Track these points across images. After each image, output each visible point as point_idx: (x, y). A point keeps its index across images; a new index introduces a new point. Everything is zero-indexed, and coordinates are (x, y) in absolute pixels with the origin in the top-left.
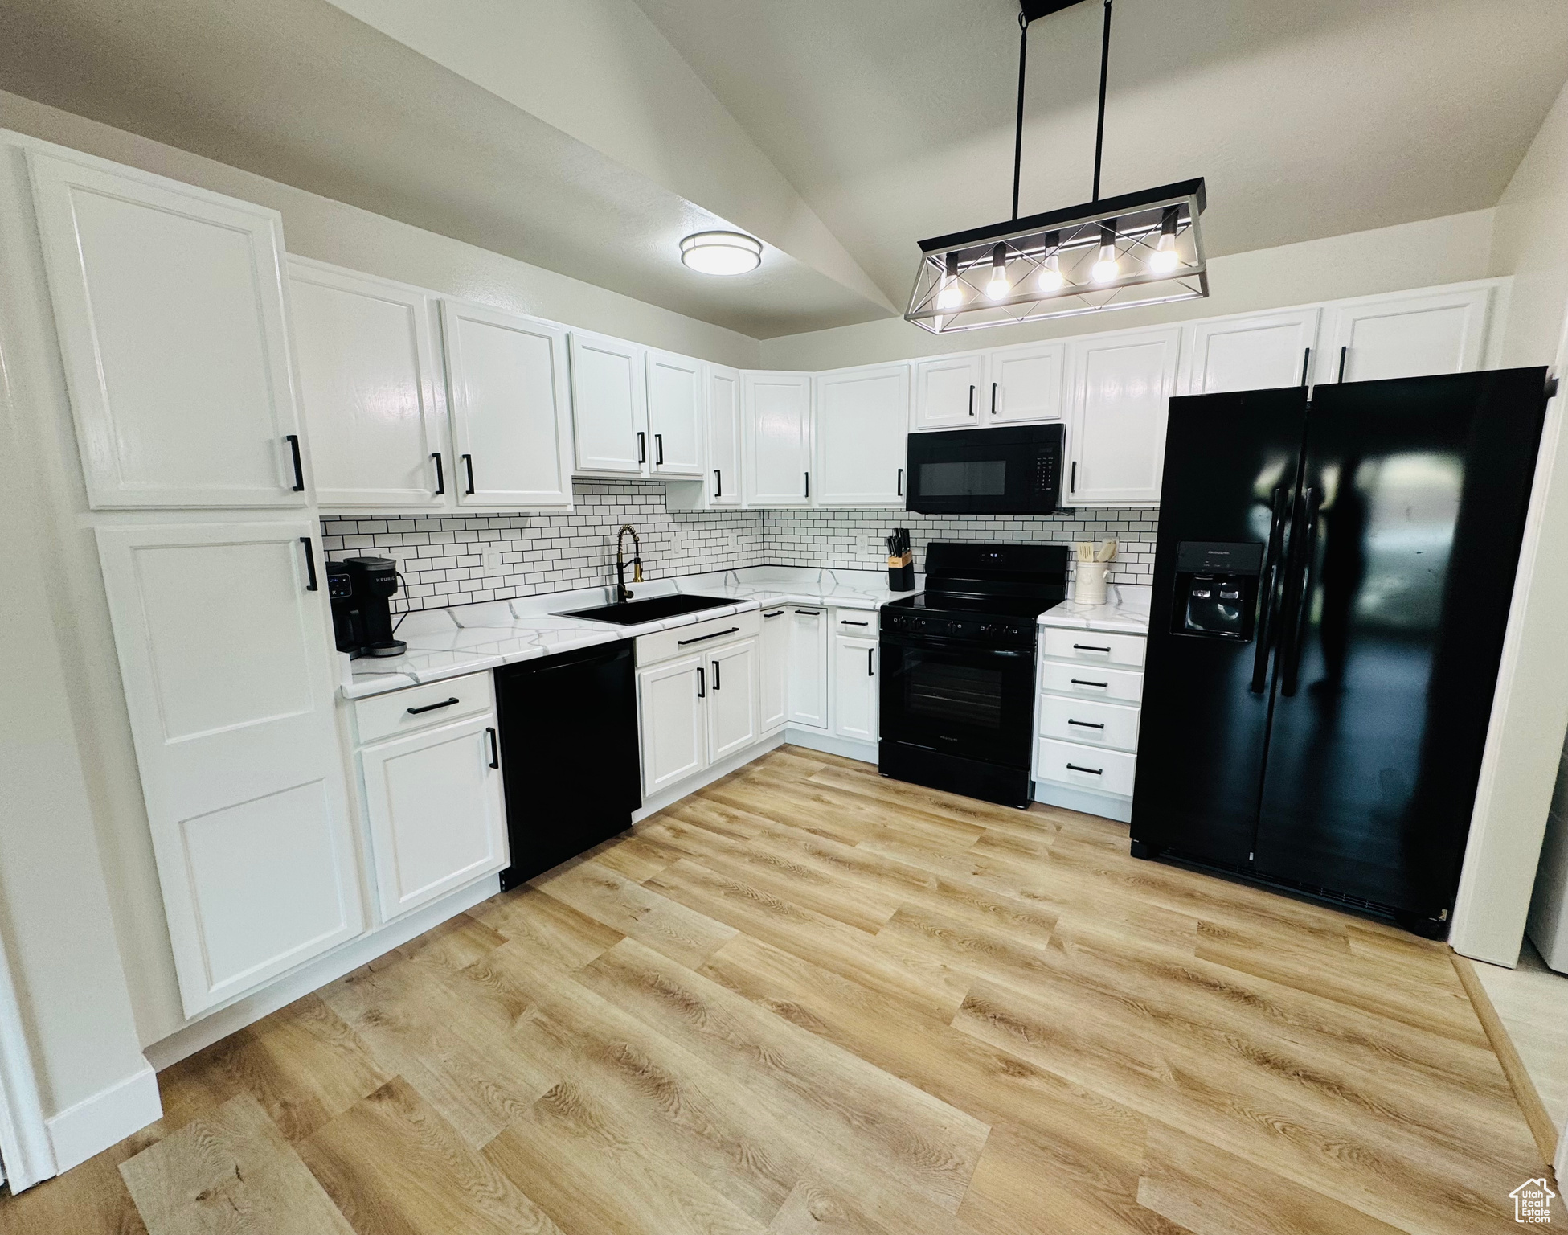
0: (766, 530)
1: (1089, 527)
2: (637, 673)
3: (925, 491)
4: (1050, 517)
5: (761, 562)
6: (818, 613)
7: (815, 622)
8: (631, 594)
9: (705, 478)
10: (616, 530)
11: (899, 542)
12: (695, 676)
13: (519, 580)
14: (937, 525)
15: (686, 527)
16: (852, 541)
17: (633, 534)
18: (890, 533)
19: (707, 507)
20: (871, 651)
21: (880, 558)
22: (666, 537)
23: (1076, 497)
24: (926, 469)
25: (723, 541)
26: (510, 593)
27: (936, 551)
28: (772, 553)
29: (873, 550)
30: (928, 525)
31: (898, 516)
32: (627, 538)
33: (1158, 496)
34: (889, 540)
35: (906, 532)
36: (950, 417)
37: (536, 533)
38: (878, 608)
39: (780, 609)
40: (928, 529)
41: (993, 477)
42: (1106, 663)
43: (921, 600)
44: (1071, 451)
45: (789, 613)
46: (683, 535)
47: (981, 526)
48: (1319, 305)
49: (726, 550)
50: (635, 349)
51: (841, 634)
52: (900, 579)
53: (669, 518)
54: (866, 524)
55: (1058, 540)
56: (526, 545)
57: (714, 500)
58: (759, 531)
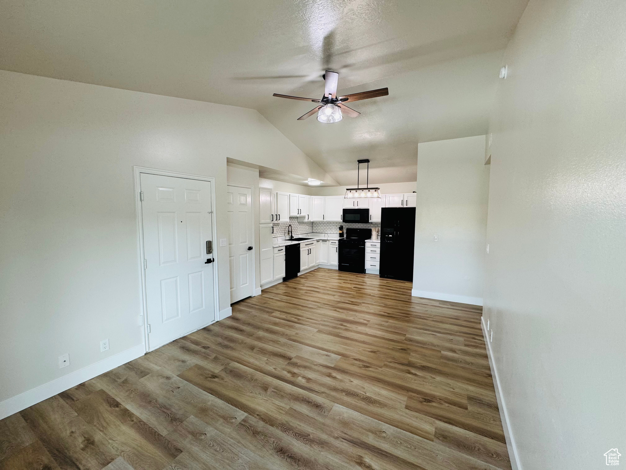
0: (313, 226)
1: (375, 225)
2: (300, 249)
3: (346, 219)
4: (368, 224)
5: (311, 232)
6: (326, 241)
7: (326, 243)
8: (293, 237)
9: (306, 216)
10: (288, 226)
11: (341, 228)
12: (307, 251)
13: (278, 234)
14: (348, 225)
15: (300, 225)
16: (331, 228)
17: (291, 226)
18: (339, 226)
19: (306, 221)
20: (337, 248)
21: (337, 231)
22: (297, 227)
23: (371, 221)
24: (347, 215)
25: (305, 228)
26: (277, 236)
27: (348, 230)
28: (314, 230)
29: (336, 229)
30: (346, 225)
31: (340, 223)
32: (290, 227)
33: (380, 221)
34: (339, 228)
35: (342, 226)
36: (350, 206)
38: (338, 240)
39: (319, 240)
40: (346, 226)
41: (358, 217)
42: (376, 247)
43: (345, 239)
44: (371, 213)
45: (321, 241)
46: (300, 226)
47: (356, 225)
48: (403, 194)
49: (306, 229)
50: (297, 195)
51: (331, 245)
52: (341, 235)
53: (298, 223)
54: (334, 225)
55: (370, 228)
57: (307, 220)
58: (312, 226)
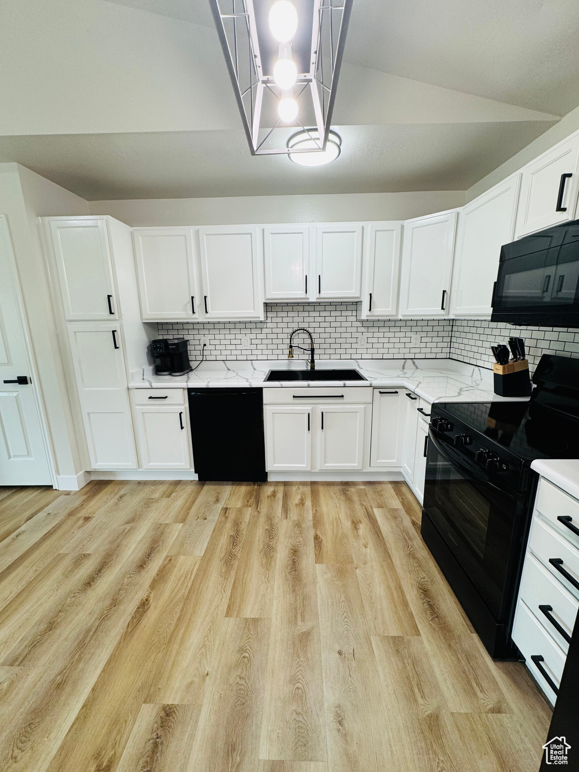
0: (453, 334)
6: (416, 399)
7: (415, 405)
12: (304, 417)
13: (259, 352)
25: (406, 340)
26: (254, 358)
28: (454, 350)
30: (540, 337)
34: (492, 349)
37: (269, 331)
39: (397, 390)
45: (404, 394)
49: (408, 345)
53: (359, 324)
56: (264, 336)
57: (369, 313)
